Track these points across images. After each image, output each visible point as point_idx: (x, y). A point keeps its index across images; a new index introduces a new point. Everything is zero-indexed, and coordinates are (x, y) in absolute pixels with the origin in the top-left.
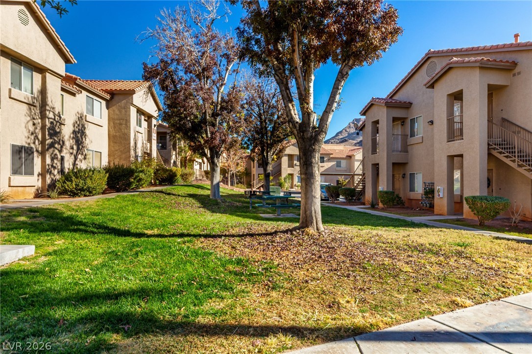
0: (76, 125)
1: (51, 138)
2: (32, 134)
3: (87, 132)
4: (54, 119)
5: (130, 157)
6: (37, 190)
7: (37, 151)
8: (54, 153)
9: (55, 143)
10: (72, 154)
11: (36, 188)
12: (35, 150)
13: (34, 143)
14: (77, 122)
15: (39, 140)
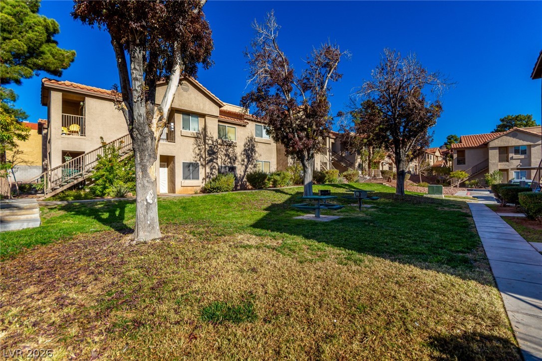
0: (247, 146)
1: (210, 156)
2: (198, 155)
3: (256, 149)
4: (213, 144)
5: (288, 163)
6: (202, 188)
7: (202, 165)
8: (213, 165)
9: (214, 159)
10: (243, 164)
11: (201, 187)
12: (200, 164)
13: (200, 160)
14: (247, 144)
15: (203, 158)
